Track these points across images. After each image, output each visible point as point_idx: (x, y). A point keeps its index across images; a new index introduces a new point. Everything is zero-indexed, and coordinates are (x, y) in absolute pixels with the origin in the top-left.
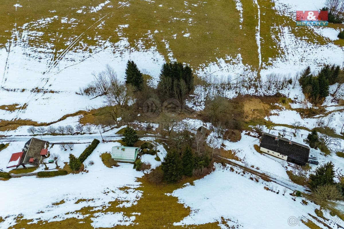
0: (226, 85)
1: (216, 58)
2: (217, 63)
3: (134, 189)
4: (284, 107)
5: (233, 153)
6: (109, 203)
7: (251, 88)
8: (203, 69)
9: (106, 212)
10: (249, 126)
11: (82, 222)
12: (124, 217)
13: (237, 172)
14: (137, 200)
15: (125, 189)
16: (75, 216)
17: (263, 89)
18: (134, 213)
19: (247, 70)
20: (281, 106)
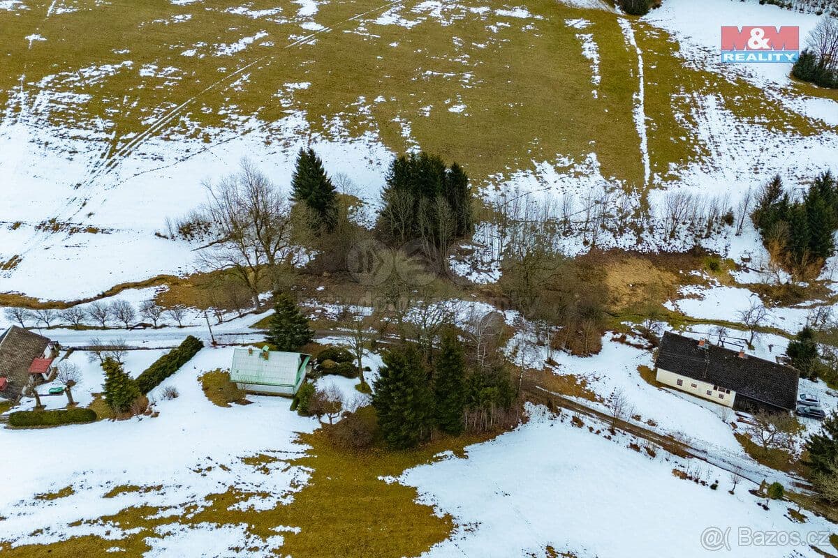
0: (558, 225)
1: (534, 161)
2: (534, 173)
3: (286, 461)
4: (715, 280)
5: (579, 382)
6: (208, 498)
7: (625, 232)
8: (497, 185)
9: (194, 522)
10: (622, 323)
11: (117, 549)
12: (248, 537)
13: (591, 429)
14: (294, 490)
15: (261, 461)
16: (98, 531)
17: (657, 237)
18: (280, 528)
19: (612, 190)
20: (708, 276)
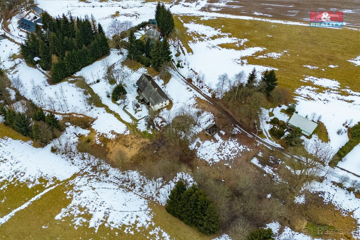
0: (126, 187)
1: (96, 231)
2: (106, 222)
3: (301, 96)
4: (96, 136)
5: (197, 105)
6: (324, 93)
8: (135, 225)
9: (327, 88)
10: (152, 133)
11: (347, 87)
12: (313, 82)
14: (300, 88)
15: (309, 98)
17: (91, 162)
18: (306, 81)
19: (77, 192)
20: (96, 139)
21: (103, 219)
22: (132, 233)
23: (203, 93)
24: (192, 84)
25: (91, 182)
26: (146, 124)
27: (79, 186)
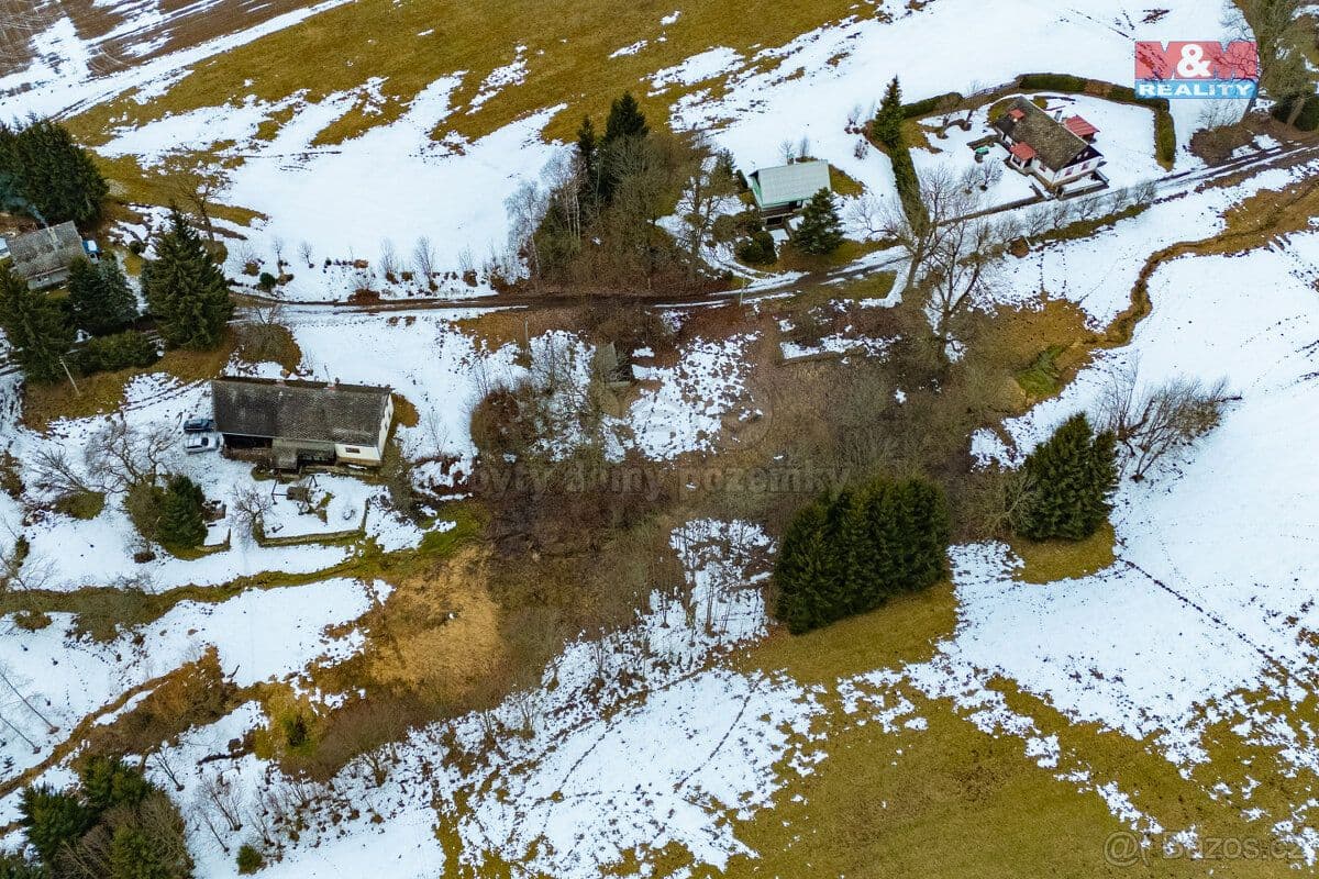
0: (620, 700)
1: (753, 855)
2: (732, 813)
4: (298, 692)
5: (484, 342)
10: (454, 524)
13: (455, 277)
17: (413, 761)
19: (532, 853)
20: (311, 699)
21: (715, 817)
22: (820, 756)
23: (458, 300)
24: (385, 302)
25: (519, 796)
26: (401, 520)
27: (510, 840)
